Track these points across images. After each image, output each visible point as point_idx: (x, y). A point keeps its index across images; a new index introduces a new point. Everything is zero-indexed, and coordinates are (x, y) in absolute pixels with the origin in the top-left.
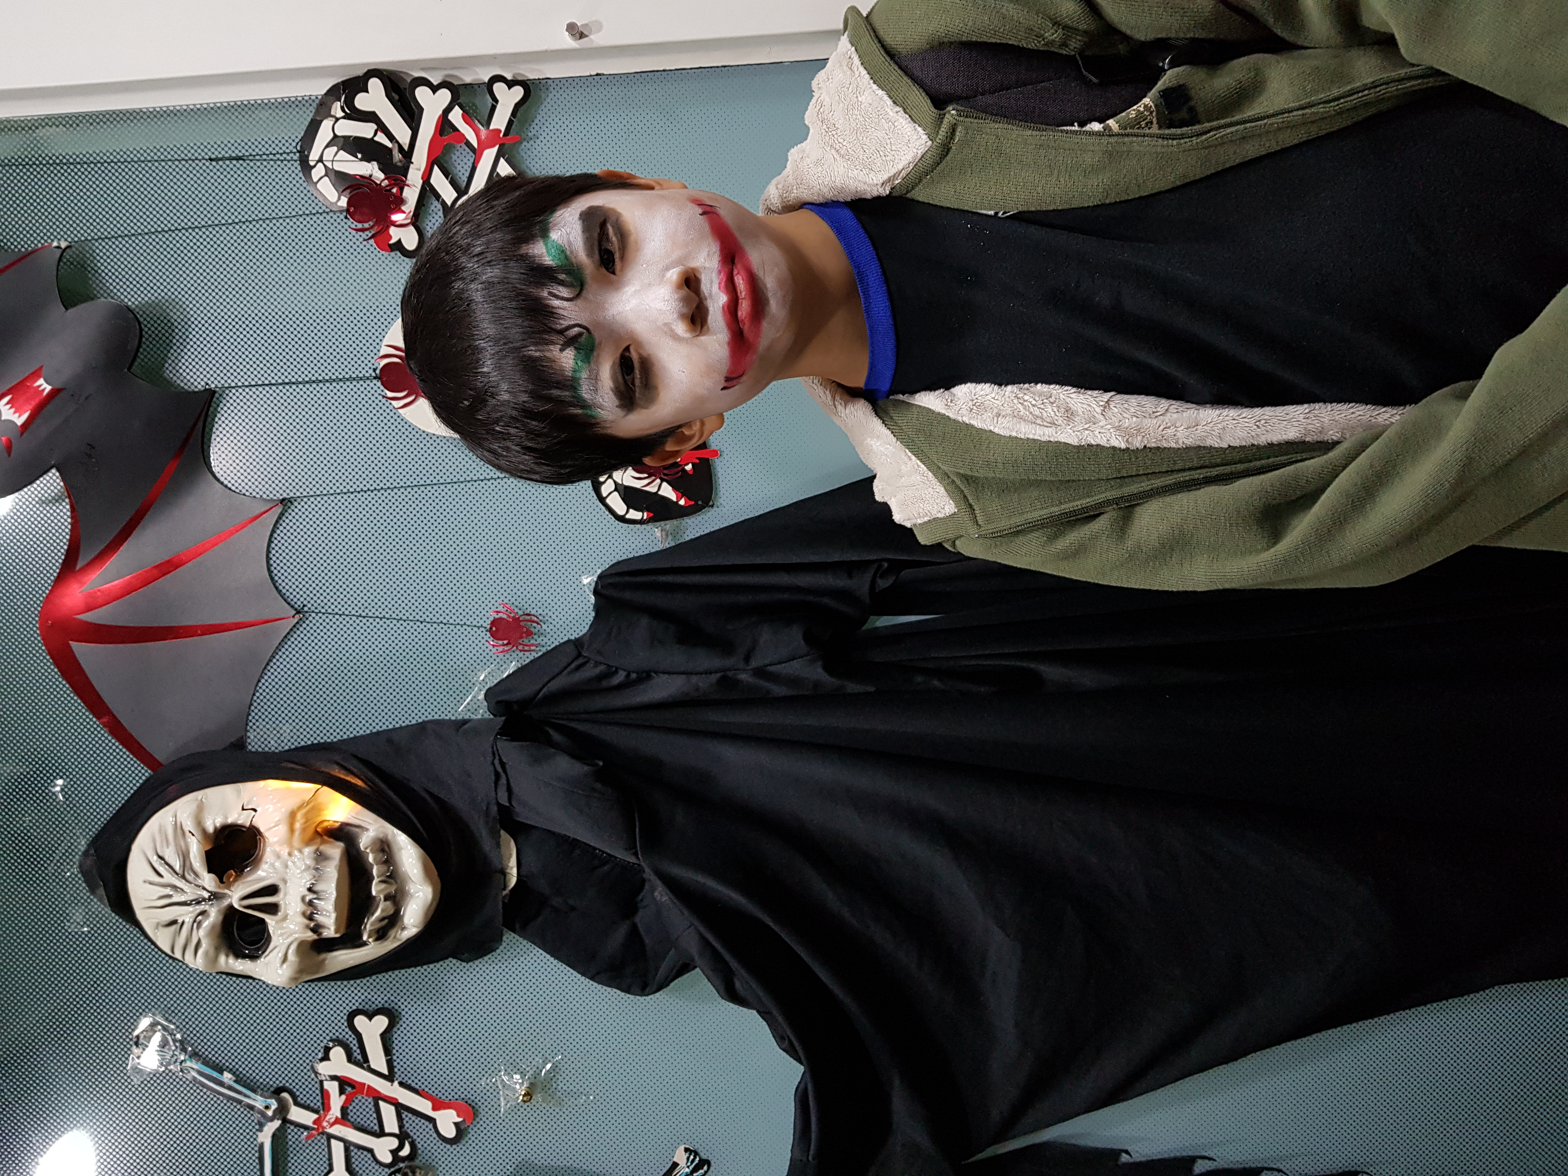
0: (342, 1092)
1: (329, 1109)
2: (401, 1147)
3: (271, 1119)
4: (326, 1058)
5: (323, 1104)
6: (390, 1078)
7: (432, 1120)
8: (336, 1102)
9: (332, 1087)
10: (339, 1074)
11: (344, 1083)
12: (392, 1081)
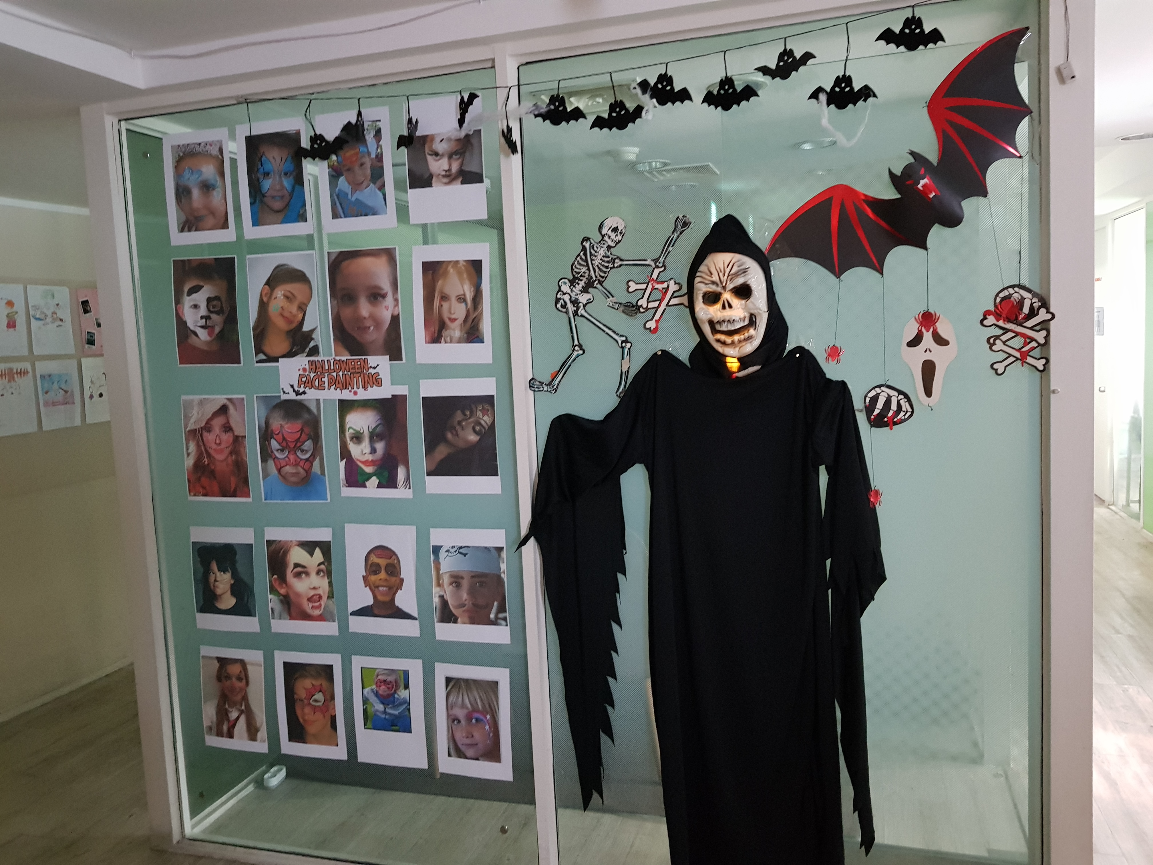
0: (663, 288)
1: (658, 284)
2: (644, 309)
3: (655, 264)
4: (675, 283)
5: (659, 282)
6: (667, 305)
7: (652, 319)
8: (660, 286)
9: (665, 285)
10: (670, 288)
11: (667, 289)
12: (666, 306)
